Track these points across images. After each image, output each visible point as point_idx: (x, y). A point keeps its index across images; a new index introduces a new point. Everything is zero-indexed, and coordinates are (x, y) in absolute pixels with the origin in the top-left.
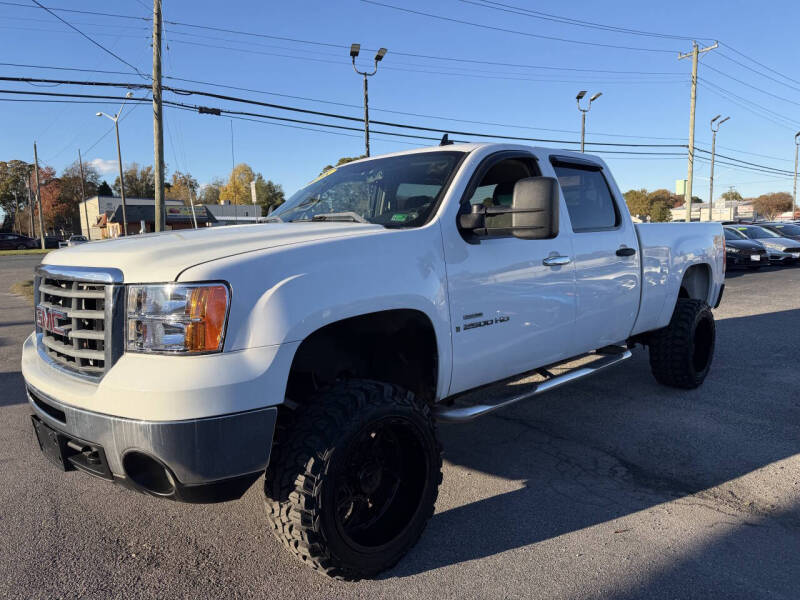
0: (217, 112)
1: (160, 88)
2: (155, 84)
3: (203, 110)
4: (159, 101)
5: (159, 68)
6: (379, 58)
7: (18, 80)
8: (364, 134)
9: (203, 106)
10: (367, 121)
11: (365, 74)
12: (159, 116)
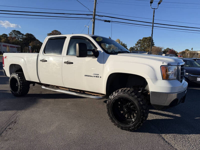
0: (109, 21)
1: (95, 15)
2: (94, 14)
3: (106, 21)
4: (94, 19)
5: (95, 10)
6: (159, 3)
7: (61, 14)
8: (152, 27)
9: (106, 20)
10: (153, 23)
11: (154, 9)
12: (94, 23)
